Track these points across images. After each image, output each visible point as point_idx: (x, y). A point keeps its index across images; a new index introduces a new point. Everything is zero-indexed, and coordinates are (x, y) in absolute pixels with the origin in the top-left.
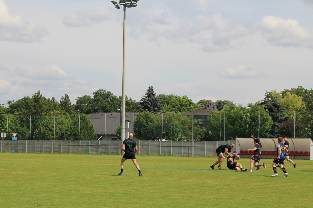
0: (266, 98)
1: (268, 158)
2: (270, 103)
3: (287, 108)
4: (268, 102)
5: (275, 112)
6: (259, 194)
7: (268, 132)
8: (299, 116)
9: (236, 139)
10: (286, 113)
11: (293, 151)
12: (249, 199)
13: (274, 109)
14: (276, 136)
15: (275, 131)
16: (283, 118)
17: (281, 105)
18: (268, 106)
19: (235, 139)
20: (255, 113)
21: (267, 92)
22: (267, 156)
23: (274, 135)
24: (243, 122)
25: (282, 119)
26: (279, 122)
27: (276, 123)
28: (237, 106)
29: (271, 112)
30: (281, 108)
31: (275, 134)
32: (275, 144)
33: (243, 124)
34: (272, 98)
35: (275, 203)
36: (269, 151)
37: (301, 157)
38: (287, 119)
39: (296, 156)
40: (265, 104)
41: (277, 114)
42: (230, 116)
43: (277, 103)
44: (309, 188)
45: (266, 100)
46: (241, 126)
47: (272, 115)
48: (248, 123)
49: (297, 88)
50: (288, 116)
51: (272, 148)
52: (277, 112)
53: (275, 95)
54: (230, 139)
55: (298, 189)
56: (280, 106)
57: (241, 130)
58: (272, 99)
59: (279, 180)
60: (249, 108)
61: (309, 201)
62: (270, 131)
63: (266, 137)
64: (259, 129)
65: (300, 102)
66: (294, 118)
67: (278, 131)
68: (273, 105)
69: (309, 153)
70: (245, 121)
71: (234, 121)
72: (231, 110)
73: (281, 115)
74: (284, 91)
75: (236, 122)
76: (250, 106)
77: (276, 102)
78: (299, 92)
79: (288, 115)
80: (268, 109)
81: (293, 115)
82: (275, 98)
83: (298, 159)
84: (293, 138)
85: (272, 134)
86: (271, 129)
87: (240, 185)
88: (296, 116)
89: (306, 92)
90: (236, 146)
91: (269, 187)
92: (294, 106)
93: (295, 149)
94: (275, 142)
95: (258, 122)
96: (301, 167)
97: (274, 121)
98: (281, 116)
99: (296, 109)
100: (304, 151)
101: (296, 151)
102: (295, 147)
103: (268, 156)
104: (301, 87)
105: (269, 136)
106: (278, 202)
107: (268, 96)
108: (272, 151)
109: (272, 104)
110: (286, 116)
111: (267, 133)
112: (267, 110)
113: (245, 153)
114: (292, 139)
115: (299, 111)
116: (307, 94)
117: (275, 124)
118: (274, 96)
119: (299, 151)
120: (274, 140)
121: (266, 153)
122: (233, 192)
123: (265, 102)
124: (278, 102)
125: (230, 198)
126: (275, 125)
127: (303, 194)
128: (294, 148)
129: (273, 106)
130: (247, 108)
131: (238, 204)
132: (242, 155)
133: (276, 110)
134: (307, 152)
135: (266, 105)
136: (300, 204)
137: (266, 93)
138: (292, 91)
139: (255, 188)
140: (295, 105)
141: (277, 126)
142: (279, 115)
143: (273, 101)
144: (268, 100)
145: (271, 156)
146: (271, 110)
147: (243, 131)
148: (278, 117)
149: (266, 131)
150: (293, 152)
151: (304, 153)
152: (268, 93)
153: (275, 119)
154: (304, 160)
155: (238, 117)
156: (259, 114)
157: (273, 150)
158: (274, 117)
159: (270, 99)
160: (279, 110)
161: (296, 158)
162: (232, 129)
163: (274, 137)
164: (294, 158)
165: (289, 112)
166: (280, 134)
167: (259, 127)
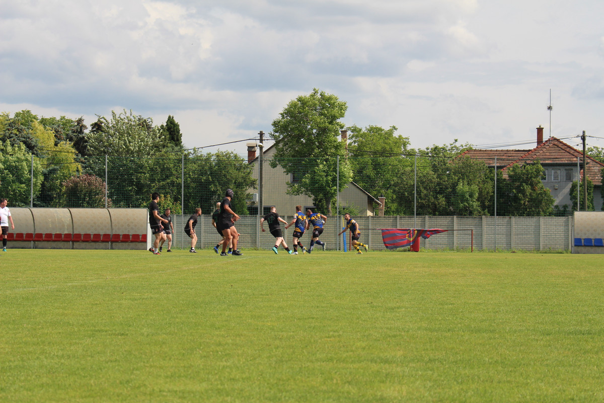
1: (56, 247)
11: (108, 232)
22: (54, 244)
32: (72, 221)
36: (58, 233)
39: (114, 244)
51: (66, 227)
69: (140, 237)
83: (119, 249)
93: (112, 229)
94: (73, 216)
100: (131, 233)
101: (114, 233)
102: (113, 225)
103: (56, 243)
108: (65, 235)
113: (17, 239)
119: (120, 233)
121: (53, 237)
128: (110, 227)
134: (138, 235)
145: (63, 243)
150: (109, 235)
151: (131, 237)
157: (66, 232)
161: (114, 246)
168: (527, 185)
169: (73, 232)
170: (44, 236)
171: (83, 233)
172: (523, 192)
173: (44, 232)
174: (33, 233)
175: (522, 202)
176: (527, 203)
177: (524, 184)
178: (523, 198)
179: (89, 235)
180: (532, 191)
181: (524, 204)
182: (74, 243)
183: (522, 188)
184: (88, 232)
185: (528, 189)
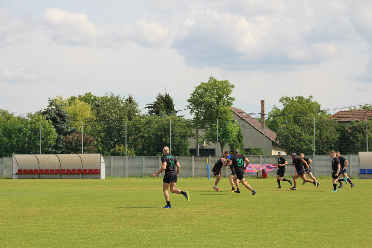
0: (49, 106)
1: (51, 177)
2: (54, 112)
3: (74, 118)
4: (51, 111)
5: (60, 123)
6: (39, 221)
7: (52, 147)
8: (88, 128)
9: (13, 156)
10: (73, 124)
11: (81, 168)
12: (26, 228)
13: (59, 119)
14: (61, 151)
15: (59, 146)
16: (69, 130)
17: (67, 115)
18: (51, 115)
19: (11, 156)
20: (35, 125)
21: (51, 99)
22: (50, 176)
23: (59, 151)
24: (21, 135)
25: (67, 132)
26: (64, 135)
27: (61, 136)
28: (14, 116)
29: (55, 123)
30: (67, 118)
31: (60, 149)
32: (60, 162)
33: (22, 137)
34: (56, 106)
35: (57, 232)
36: (52, 169)
37: (90, 176)
38: (73, 131)
39: (84, 175)
40: (48, 113)
41: (62, 125)
42: (6, 128)
43: (62, 113)
44: (97, 212)
45: (49, 108)
46: (18, 141)
47: (56, 126)
48: (28, 136)
49: (85, 95)
50: (75, 128)
51: (57, 166)
52: (62, 123)
53: (60, 102)
54: (6, 156)
55: (85, 213)
56: (65, 115)
57: (19, 145)
58: (56, 108)
59: (63, 203)
60: (28, 118)
61: (97, 227)
62: (53, 146)
63: (49, 153)
64: (41, 144)
65: (89, 111)
66: (82, 130)
67: (64, 146)
68: (58, 114)
69: (99, 171)
70: (24, 134)
71: (11, 133)
72: (7, 121)
73: (67, 126)
74: (70, 98)
75: (13, 136)
76: (29, 115)
77: (61, 111)
78: (88, 99)
79: (76, 126)
80: (52, 120)
81: (81, 126)
82: (60, 107)
83: (87, 178)
84: (81, 153)
85: (55, 149)
86: (56, 143)
87: (16, 211)
88: (85, 128)
89: (95, 99)
90: (13, 164)
91: (51, 213)
92: (82, 116)
93: (83, 166)
94: (60, 159)
95: (40, 136)
96: (89, 188)
97: (59, 134)
98: (67, 128)
99: (85, 119)
100: (94, 168)
101: (84, 169)
102: (83, 164)
103: (51, 175)
104: (90, 93)
105: (53, 151)
106: (61, 230)
107: (51, 104)
108: (56, 170)
109: (56, 113)
110: (73, 128)
111: (50, 148)
112: (50, 121)
113: (24, 173)
114: (80, 155)
115: (88, 121)
116: (97, 102)
117: (59, 137)
118: (58, 103)
119: (88, 168)
120: (58, 156)
121: (49, 171)
122: (7, 220)
123: (48, 110)
124: (63, 111)
125: (3, 227)
126: (59, 139)
127: (90, 219)
129: (57, 116)
130: (26, 118)
131: (13, 235)
132: (20, 175)
133: (61, 121)
134: (97, 170)
135: (49, 115)
136: (86, 232)
137: (49, 101)
138: (80, 98)
139: (34, 214)
140: (84, 114)
141: (62, 140)
142: (64, 126)
143: (57, 110)
144: (51, 108)
145: (55, 175)
146: (54, 121)
147: (21, 146)
148: (63, 129)
149: (49, 145)
150: (81, 170)
151: (93, 171)
152: (52, 101)
153: (60, 131)
154: (93, 180)
155: (15, 130)
156: (41, 125)
157: (57, 169)
158: (58, 129)
159: (53, 107)
160: (64, 121)
161: (84, 177)
162: (8, 143)
163: (58, 152)
164: (82, 177)
165: (77, 122)
166: (65, 150)
167: (41, 141)
168: (359, 133)
169: (61, 168)
170: (44, 171)
171: (66, 169)
172: (356, 138)
173: (44, 168)
174: (38, 169)
175: (356, 145)
176: (359, 145)
177: (358, 133)
178: (356, 142)
179: (70, 170)
180: (363, 138)
181: (358, 145)
182: (62, 175)
183: (356, 135)
184: (69, 168)
185: (360, 136)
